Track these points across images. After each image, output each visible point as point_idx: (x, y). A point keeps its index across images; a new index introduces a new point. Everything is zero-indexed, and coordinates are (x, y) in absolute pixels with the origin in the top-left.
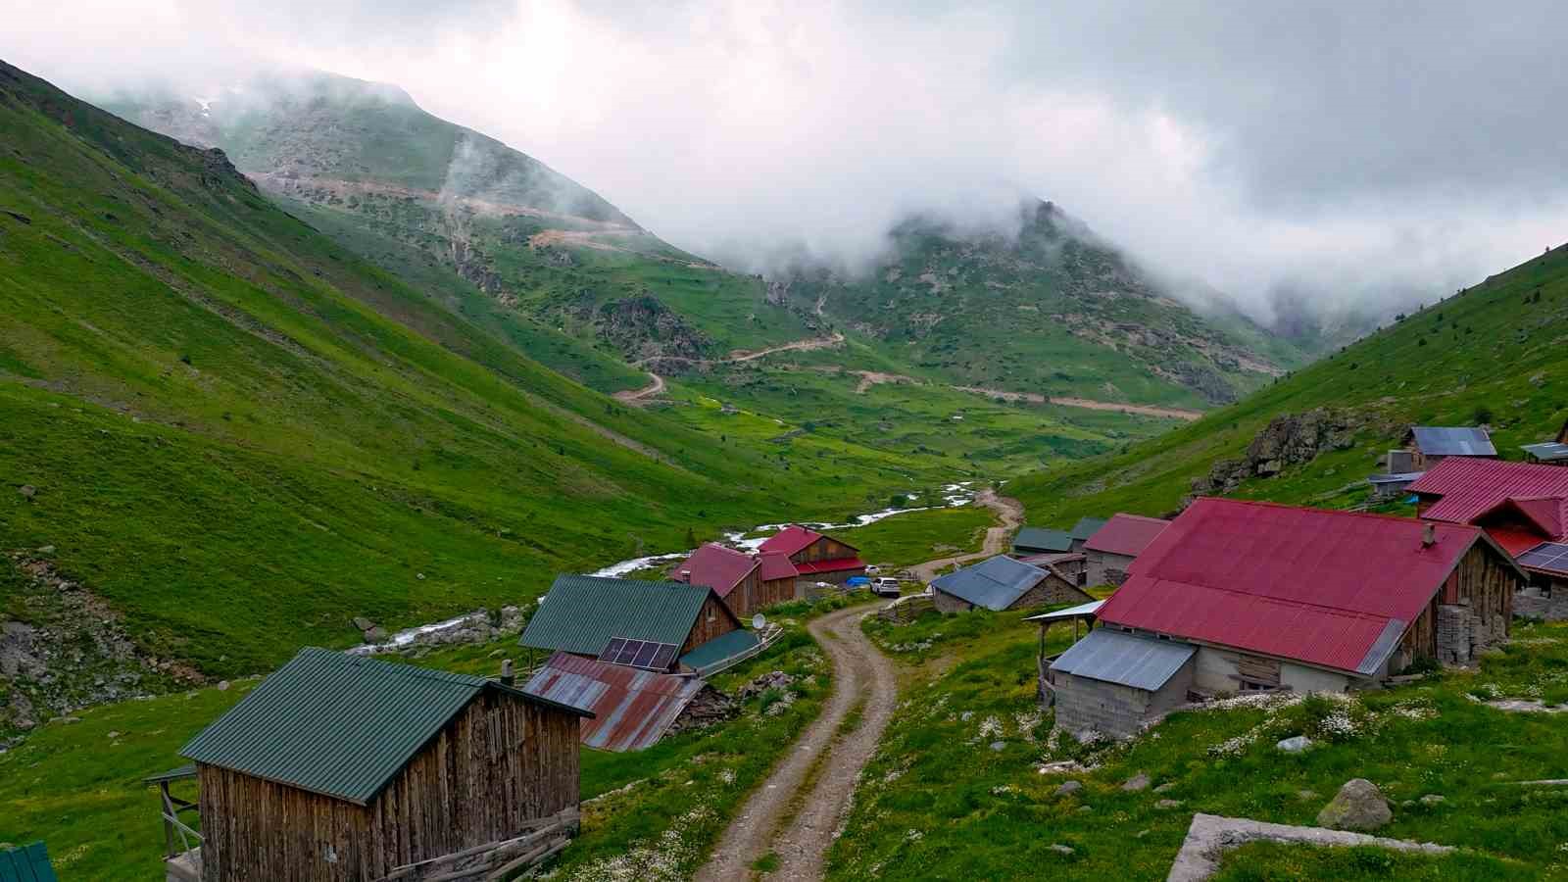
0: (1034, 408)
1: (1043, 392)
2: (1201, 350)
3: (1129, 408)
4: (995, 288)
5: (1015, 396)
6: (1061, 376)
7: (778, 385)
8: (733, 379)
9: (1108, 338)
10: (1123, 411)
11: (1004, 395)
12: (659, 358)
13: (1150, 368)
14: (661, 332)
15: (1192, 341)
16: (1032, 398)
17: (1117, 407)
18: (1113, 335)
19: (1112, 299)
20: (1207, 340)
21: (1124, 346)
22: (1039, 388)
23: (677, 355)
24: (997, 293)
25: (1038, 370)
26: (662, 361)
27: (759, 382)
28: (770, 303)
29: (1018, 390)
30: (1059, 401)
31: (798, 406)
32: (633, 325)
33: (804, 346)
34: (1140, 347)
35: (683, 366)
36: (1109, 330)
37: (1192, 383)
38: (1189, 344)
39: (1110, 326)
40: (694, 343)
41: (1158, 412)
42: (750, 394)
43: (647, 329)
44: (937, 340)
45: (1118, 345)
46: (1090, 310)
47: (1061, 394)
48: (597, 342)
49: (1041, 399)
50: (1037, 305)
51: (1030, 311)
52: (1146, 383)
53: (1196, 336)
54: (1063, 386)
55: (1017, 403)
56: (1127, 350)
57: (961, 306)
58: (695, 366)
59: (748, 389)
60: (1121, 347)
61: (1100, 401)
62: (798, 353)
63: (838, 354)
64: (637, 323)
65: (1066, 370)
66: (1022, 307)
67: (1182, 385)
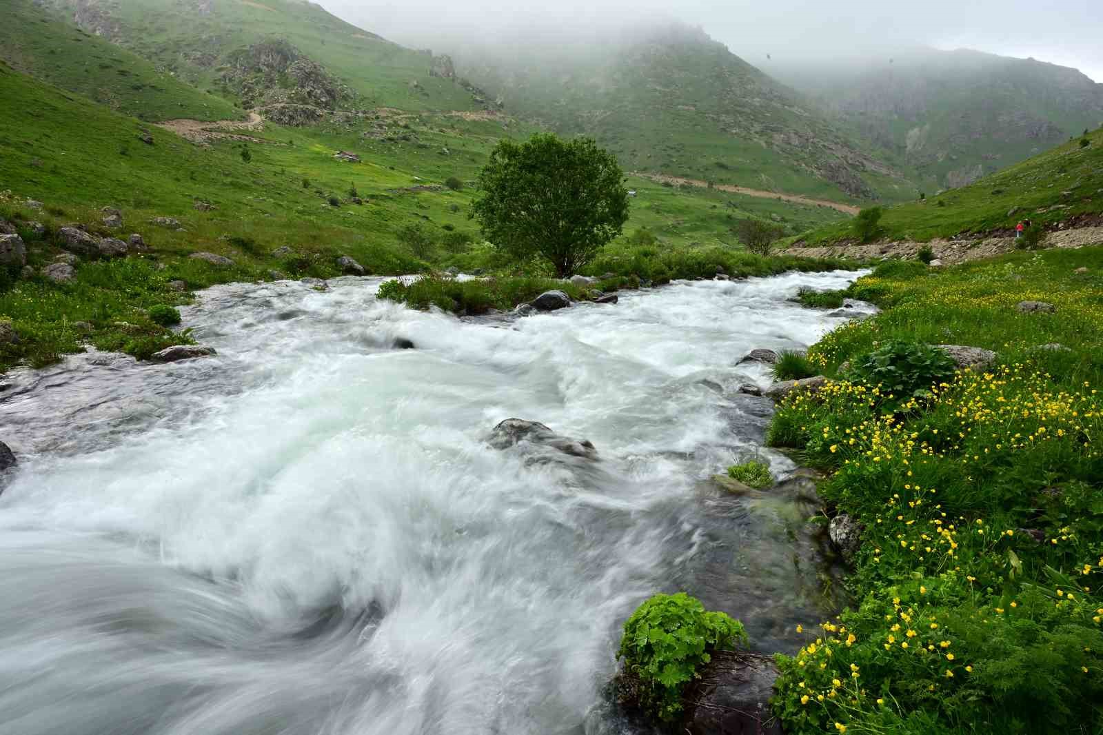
0: (699, 191)
1: (705, 179)
2: (834, 152)
3: (784, 197)
4: (656, 90)
5: (681, 181)
6: (722, 166)
7: (428, 143)
8: (372, 133)
9: (757, 136)
10: (779, 198)
11: (669, 180)
12: (282, 105)
13: (795, 163)
14: (292, 80)
15: (826, 144)
16: (697, 184)
17: (773, 195)
18: (761, 133)
19: (758, 104)
20: (836, 144)
21: (772, 144)
22: (701, 175)
23: (305, 103)
24: (657, 93)
25: (699, 159)
26: (283, 108)
27: (405, 138)
28: (436, 74)
29: (683, 176)
30: (722, 188)
31: (449, 166)
32: (260, 70)
33: (470, 116)
34: (784, 145)
35: (311, 115)
36: (758, 129)
37: (832, 178)
38: (824, 146)
39: (757, 127)
40: (330, 93)
41: (809, 202)
42: (389, 149)
43: (276, 76)
44: (605, 132)
45: (766, 142)
46: (740, 113)
47: (722, 181)
48: (213, 88)
49: (704, 185)
50: (695, 106)
51: (688, 110)
52: (795, 177)
53: (828, 140)
54: (724, 174)
55: (682, 187)
56: (775, 147)
57: (626, 103)
58: (328, 116)
59: (388, 144)
60: (769, 144)
61: (757, 190)
62: (461, 120)
63: (505, 128)
64: (265, 69)
65: (724, 161)
66: (679, 107)
67: (825, 180)
